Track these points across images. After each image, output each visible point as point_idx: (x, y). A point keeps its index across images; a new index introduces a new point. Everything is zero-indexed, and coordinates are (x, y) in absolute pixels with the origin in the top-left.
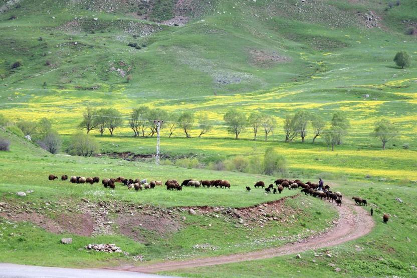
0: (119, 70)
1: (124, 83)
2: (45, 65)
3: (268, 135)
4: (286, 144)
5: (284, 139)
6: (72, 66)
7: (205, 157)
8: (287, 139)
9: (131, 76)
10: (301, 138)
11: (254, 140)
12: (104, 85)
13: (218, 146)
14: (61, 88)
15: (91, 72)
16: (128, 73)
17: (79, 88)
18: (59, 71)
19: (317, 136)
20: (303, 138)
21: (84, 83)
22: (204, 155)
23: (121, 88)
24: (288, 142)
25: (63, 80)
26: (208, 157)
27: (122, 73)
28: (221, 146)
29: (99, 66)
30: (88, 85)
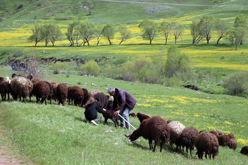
0: (85, 7)
1: (87, 15)
2: (38, 6)
3: (178, 40)
4: (193, 47)
5: (191, 43)
6: (55, 5)
7: (115, 60)
8: (194, 42)
9: (93, 11)
10: (206, 41)
11: (166, 44)
12: (75, 17)
13: (132, 50)
14: (46, 19)
15: (67, 9)
16: (91, 9)
17: (57, 19)
18: (46, 9)
19: (220, 38)
20: (208, 40)
21: (62, 16)
22: (114, 58)
23: (85, 18)
24: (194, 44)
25: (48, 14)
26: (118, 59)
27: (87, 9)
28: (135, 50)
29: (73, 5)
30: (64, 17)
